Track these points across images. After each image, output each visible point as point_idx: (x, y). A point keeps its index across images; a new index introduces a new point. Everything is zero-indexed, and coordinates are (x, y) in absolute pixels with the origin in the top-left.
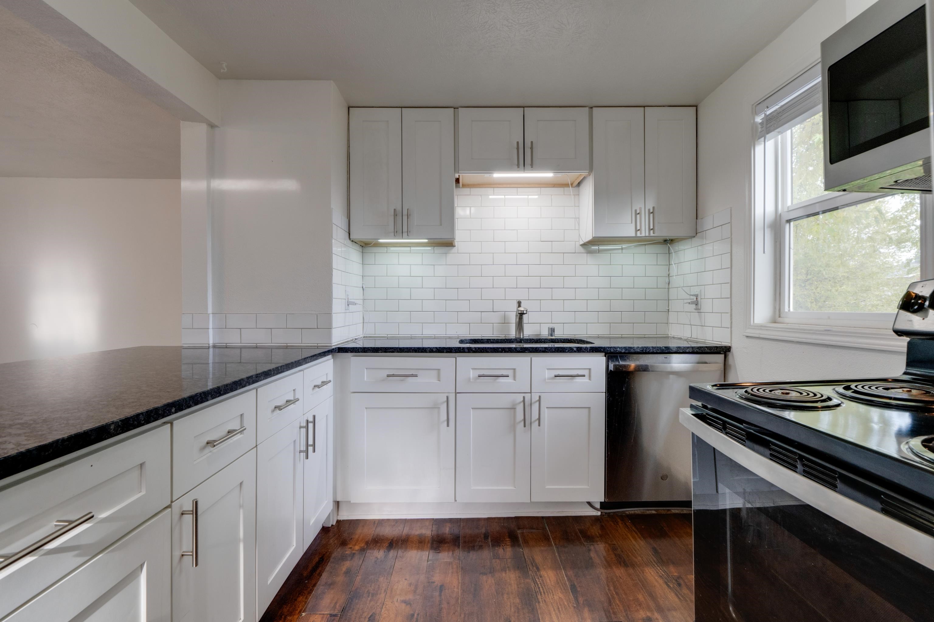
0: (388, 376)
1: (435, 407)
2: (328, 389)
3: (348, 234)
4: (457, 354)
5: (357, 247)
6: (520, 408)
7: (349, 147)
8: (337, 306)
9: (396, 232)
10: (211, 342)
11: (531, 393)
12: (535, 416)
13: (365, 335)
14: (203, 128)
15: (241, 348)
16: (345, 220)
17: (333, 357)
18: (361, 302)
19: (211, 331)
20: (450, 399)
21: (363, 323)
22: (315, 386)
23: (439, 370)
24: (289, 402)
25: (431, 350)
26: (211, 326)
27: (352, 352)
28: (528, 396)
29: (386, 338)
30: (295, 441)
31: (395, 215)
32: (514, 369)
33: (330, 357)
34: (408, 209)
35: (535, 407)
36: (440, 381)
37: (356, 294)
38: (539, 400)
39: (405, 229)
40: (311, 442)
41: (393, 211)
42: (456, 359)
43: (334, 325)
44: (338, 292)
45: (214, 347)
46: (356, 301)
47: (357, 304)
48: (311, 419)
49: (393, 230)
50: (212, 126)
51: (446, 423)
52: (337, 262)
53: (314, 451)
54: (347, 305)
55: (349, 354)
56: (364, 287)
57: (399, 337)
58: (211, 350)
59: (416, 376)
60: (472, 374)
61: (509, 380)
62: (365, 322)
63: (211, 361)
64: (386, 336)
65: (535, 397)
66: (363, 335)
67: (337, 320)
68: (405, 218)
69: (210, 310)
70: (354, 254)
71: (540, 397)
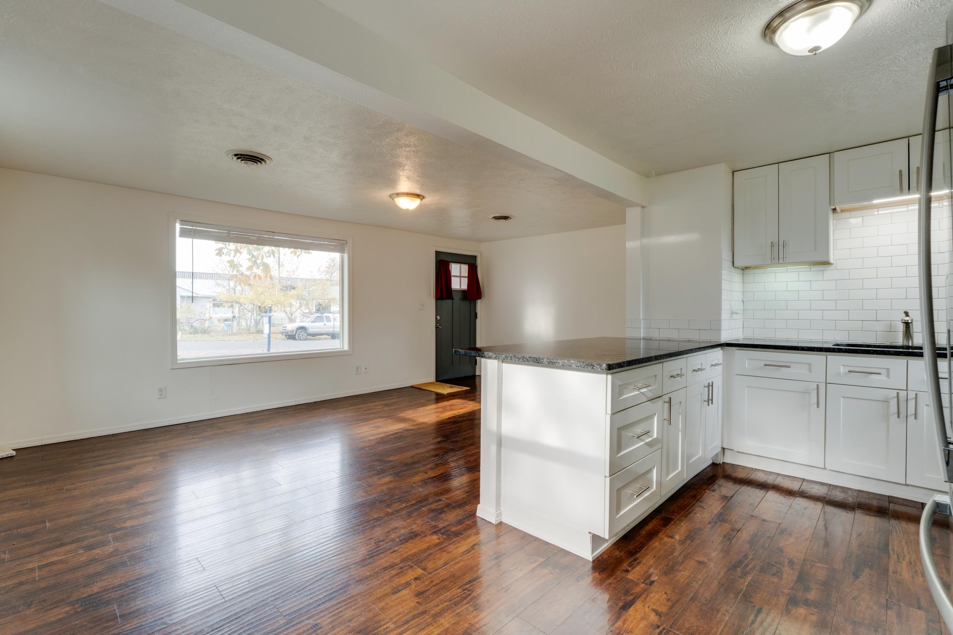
0: (765, 365)
1: (806, 392)
2: (719, 368)
3: (732, 263)
4: (828, 353)
5: (740, 271)
6: (894, 403)
7: (733, 200)
8: (725, 315)
9: (773, 259)
10: (642, 336)
11: (907, 390)
12: (911, 410)
13: (745, 337)
14: (639, 209)
15: (659, 340)
16: (730, 254)
17: (722, 348)
18: (741, 312)
19: (642, 329)
20: (820, 387)
21: (743, 328)
22: (712, 365)
23: (810, 364)
24: (699, 370)
25: (803, 349)
26: (642, 327)
27: (736, 346)
28: (903, 394)
29: (764, 340)
30: (701, 394)
31: (772, 245)
32: (888, 369)
33: (720, 348)
34: (784, 241)
35: (912, 404)
36: (811, 372)
37: (738, 306)
38: (916, 398)
39: (781, 256)
40: (710, 398)
41: (770, 243)
42: (827, 357)
43: (723, 328)
44: (725, 305)
45: (643, 339)
46: (739, 312)
47: (740, 313)
48: (711, 384)
49: (770, 258)
50: (643, 207)
51: (816, 405)
52: (725, 285)
53: (712, 403)
54: (731, 315)
55: (734, 348)
56: (744, 300)
57: (776, 340)
58: (642, 340)
59: (789, 367)
60: (842, 370)
61: (882, 378)
62: (745, 327)
63: (642, 348)
64: (763, 338)
65: (912, 395)
66: (743, 337)
67: (725, 324)
68: (781, 248)
69: (641, 318)
70: (737, 277)
71: (916, 394)
